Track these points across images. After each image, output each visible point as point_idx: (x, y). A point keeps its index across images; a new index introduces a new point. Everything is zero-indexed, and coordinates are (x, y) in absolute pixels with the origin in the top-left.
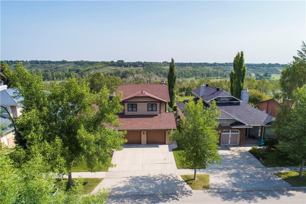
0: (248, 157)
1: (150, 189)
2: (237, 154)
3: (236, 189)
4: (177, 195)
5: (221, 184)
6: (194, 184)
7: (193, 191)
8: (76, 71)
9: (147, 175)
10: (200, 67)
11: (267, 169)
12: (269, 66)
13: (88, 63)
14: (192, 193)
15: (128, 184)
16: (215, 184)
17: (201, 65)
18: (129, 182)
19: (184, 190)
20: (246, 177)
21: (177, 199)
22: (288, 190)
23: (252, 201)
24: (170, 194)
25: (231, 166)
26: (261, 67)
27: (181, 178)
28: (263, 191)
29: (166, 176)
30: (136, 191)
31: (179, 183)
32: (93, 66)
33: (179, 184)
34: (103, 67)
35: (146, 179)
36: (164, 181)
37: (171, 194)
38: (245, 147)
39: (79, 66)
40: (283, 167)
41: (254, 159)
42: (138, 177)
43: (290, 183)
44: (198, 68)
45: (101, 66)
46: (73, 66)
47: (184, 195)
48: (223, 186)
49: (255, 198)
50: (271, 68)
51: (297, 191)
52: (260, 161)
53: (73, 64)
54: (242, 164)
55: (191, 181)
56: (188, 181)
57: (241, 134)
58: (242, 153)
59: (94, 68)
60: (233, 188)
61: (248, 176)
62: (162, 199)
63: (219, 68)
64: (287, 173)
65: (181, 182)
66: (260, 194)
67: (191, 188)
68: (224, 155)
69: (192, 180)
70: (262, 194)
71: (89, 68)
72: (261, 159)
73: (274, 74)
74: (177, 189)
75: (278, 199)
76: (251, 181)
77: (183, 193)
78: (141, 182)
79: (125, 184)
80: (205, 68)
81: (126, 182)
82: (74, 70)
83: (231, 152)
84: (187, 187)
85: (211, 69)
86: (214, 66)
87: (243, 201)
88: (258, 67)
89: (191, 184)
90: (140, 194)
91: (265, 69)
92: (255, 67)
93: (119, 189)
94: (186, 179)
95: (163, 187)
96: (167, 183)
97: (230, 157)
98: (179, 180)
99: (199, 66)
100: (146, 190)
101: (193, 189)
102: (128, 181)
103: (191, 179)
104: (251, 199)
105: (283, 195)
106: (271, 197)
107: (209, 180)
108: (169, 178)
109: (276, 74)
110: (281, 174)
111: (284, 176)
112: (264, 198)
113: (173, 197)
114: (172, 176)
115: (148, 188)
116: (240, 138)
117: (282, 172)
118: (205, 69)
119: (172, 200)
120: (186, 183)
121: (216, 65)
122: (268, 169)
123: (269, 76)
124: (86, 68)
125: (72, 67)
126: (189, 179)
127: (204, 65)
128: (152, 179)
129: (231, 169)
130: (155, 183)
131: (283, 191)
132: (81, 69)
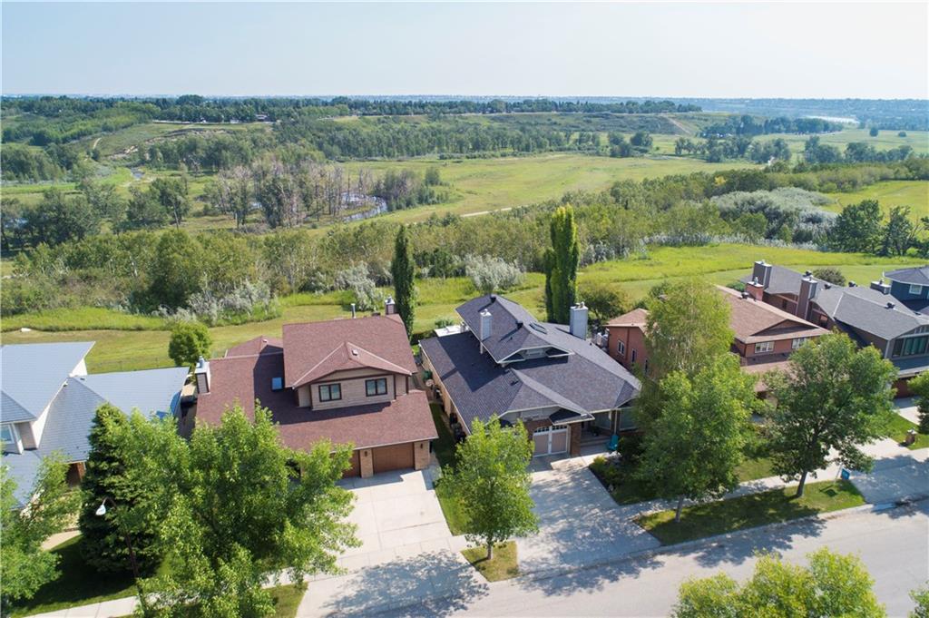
0: (587, 482)
1: (409, 593)
2: (566, 478)
3: (566, 566)
4: (461, 597)
5: (540, 560)
6: (490, 569)
7: (489, 584)
8: (32, 138)
9: (395, 560)
10: (451, 115)
11: (621, 511)
12: (645, 109)
13: (73, 109)
14: (487, 589)
15: (363, 588)
16: (529, 560)
17: (453, 110)
18: (363, 581)
19: (473, 584)
20: (584, 537)
21: (463, 607)
22: (655, 555)
23: (595, 589)
24: (448, 598)
25: (557, 512)
26: (624, 114)
27: (462, 556)
28: (612, 564)
29: (434, 558)
30: (384, 601)
31: (461, 570)
32: (96, 121)
33: (462, 572)
34: (131, 125)
35: (396, 569)
36: (432, 569)
37: (451, 597)
38: (580, 456)
39: (42, 120)
40: (649, 500)
41: (598, 488)
42: (378, 567)
43: (659, 539)
44: (445, 120)
45: (123, 119)
46: (16, 120)
47: (473, 596)
48: (542, 563)
49: (600, 582)
50: (651, 117)
51: (670, 555)
52: (610, 492)
53: (18, 113)
54: (576, 504)
55: (483, 563)
56: (478, 564)
57: (572, 432)
58: (576, 473)
59: (98, 126)
60: (562, 566)
61: (587, 534)
62: (435, 611)
63: (508, 117)
64: (655, 516)
65: (464, 567)
66: (607, 572)
67: (485, 579)
68: (541, 483)
69: (485, 559)
70: (611, 571)
71: (83, 128)
72: (611, 487)
73: (660, 133)
74: (459, 585)
75: (636, 578)
76: (592, 544)
77: (472, 592)
78: (387, 579)
79: (356, 588)
80: (467, 118)
81: (357, 582)
82: (25, 135)
83: (555, 475)
84: (478, 577)
85: (484, 121)
86: (492, 112)
87: (580, 591)
88: (615, 112)
89: (484, 569)
90: (394, 606)
91: (635, 119)
92: (609, 112)
93: (347, 601)
94: (473, 560)
95: (433, 585)
96: (438, 574)
97: (553, 489)
98: (460, 564)
99: (449, 113)
100: (401, 596)
101: (489, 581)
102: (360, 579)
103: (482, 558)
104: (592, 585)
105: (645, 567)
106: (625, 575)
107: (516, 554)
108: (440, 561)
109: (666, 133)
110: (645, 518)
111: (650, 525)
112: (614, 579)
113: (455, 603)
114: (445, 556)
115: (404, 591)
116: (572, 439)
117: (649, 513)
118: (466, 121)
119: (455, 610)
120: (473, 568)
121: (498, 107)
122: (624, 509)
123: (647, 142)
124: (67, 126)
125: (17, 125)
126: (478, 559)
127: (462, 108)
128: (408, 568)
129: (556, 520)
130: (415, 577)
131: (646, 558)
132: (52, 129)
